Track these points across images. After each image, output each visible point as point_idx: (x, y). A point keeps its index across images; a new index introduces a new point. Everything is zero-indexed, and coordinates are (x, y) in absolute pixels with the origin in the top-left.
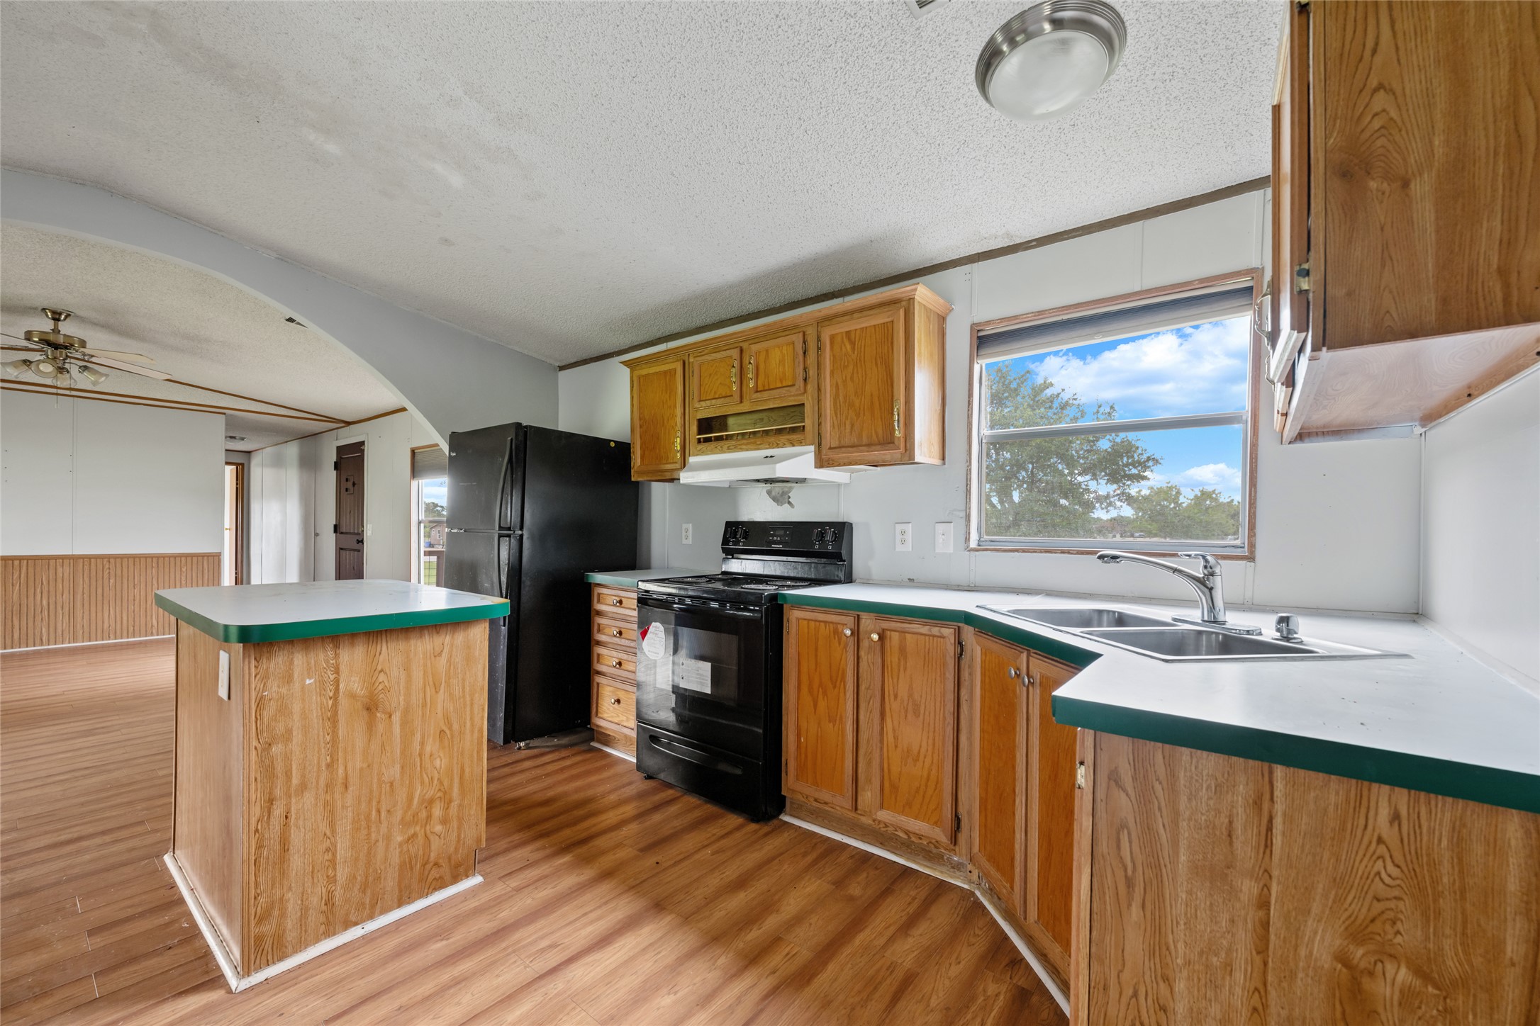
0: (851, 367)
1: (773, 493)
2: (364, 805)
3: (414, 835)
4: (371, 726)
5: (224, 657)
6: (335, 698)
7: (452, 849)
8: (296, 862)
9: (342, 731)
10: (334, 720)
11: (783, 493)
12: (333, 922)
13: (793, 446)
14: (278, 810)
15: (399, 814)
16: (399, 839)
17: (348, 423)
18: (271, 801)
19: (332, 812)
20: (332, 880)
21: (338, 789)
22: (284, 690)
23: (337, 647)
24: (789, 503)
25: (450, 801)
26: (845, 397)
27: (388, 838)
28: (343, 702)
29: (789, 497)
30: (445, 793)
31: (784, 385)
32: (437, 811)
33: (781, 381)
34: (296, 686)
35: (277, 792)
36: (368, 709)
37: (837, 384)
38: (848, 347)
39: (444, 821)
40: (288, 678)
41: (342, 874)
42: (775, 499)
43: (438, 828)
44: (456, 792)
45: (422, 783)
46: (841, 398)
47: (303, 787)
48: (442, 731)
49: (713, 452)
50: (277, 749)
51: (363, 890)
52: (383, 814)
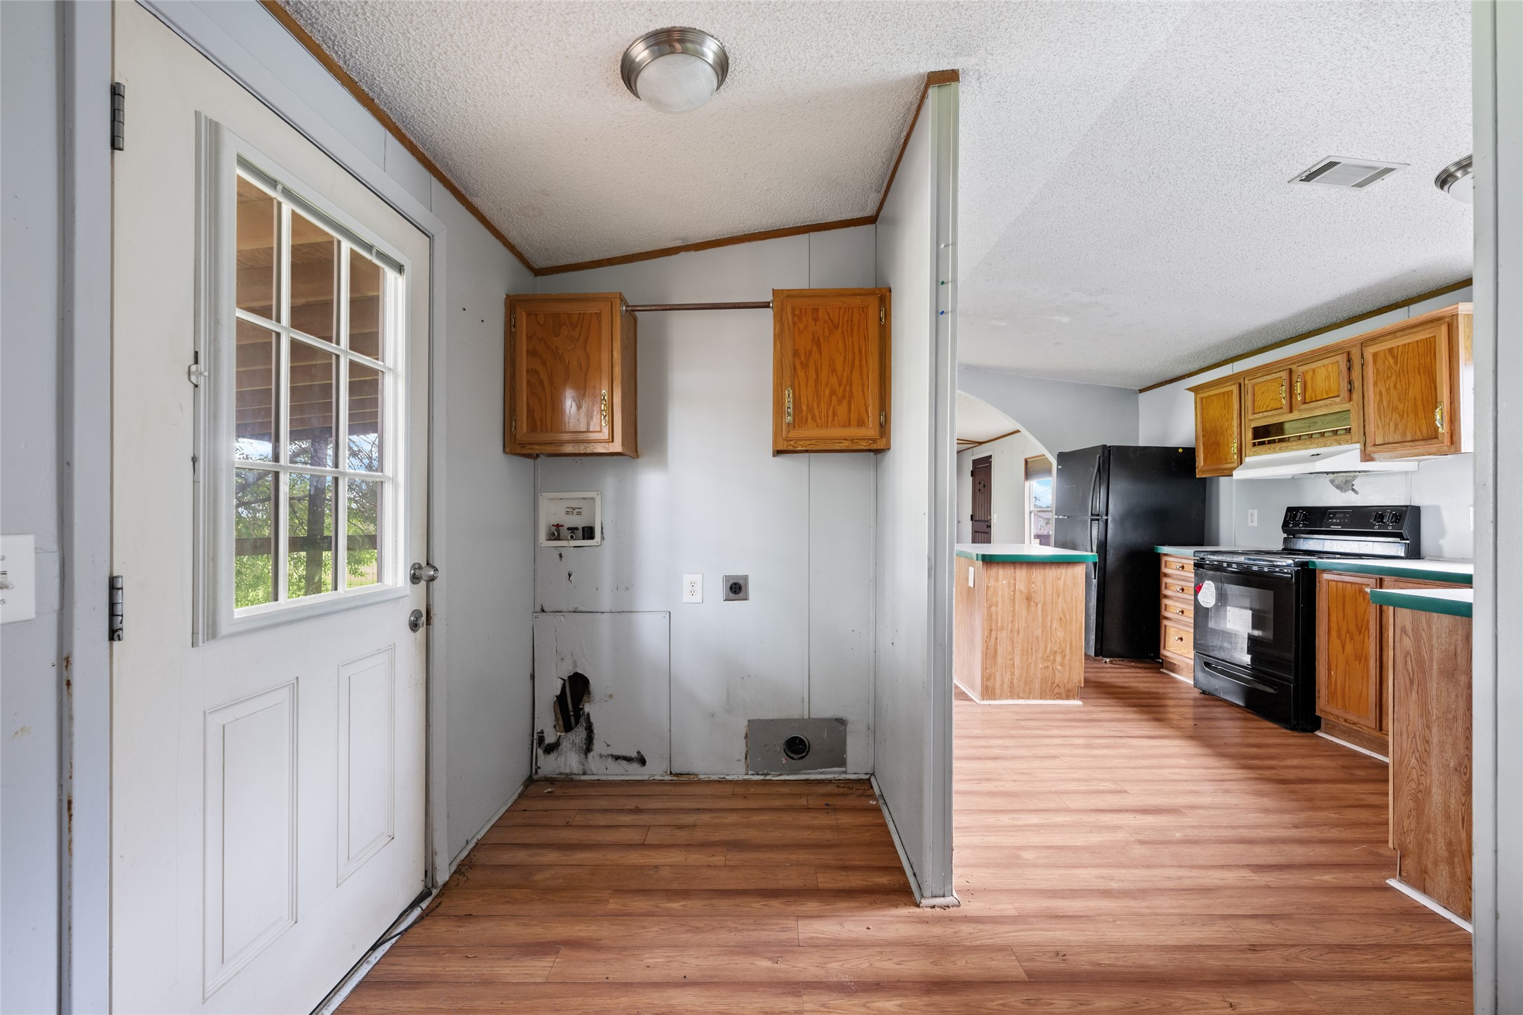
0: (1394, 378)
1: (1337, 482)
2: (1025, 644)
3: (1047, 666)
4: (1028, 607)
5: (971, 570)
6: (1014, 591)
7: (1066, 681)
8: (1000, 660)
9: (1017, 607)
10: (1014, 601)
11: (1347, 482)
12: (1013, 694)
13: (1340, 444)
14: (993, 635)
15: (1040, 654)
16: (1041, 666)
17: (980, 443)
18: (991, 630)
19: (1013, 643)
20: (1013, 674)
21: (1015, 633)
22: (996, 584)
23: (1015, 568)
24: (1353, 490)
25: (1065, 656)
26: (1389, 403)
27: (1036, 664)
28: (1018, 594)
29: (1353, 485)
30: (1062, 651)
31: (1330, 396)
32: (1059, 659)
33: (1327, 393)
34: (1000, 583)
35: (993, 627)
36: (1028, 599)
37: (1381, 392)
38: (1391, 361)
39: (1062, 665)
40: (997, 580)
41: (1017, 673)
42: (1338, 487)
43: (1059, 668)
44: (1068, 652)
45: (1051, 642)
46: (1385, 403)
47: (1002, 628)
48: (1061, 618)
49: (1266, 453)
50: (993, 609)
51: (1026, 683)
52: (1034, 651)
